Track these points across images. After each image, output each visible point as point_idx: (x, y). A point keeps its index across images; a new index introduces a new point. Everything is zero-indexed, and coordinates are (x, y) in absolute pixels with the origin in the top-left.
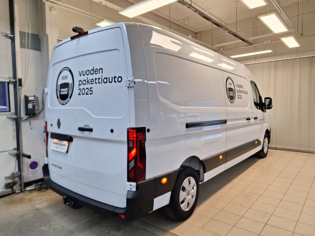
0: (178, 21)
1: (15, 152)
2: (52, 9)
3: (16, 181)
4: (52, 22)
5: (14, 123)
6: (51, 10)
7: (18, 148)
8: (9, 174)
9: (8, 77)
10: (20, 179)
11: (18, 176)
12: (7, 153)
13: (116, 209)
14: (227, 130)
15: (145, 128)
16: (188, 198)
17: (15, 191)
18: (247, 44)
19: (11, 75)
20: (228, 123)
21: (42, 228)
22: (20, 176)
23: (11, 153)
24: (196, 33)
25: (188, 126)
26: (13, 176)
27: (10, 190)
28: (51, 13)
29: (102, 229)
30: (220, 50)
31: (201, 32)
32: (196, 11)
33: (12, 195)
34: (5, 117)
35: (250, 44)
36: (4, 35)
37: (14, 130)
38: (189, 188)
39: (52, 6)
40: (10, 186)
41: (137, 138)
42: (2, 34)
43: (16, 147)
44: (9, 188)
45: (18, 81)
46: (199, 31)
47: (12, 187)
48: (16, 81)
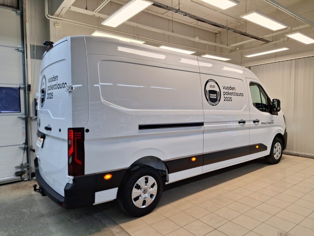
0: (191, 23)
1: (24, 146)
2: (56, 24)
3: (25, 171)
4: (56, 35)
5: (24, 122)
6: (55, 26)
7: (27, 143)
8: (19, 164)
9: (19, 83)
10: (28, 169)
11: (26, 167)
12: (18, 146)
13: (62, 198)
14: (203, 132)
15: (83, 128)
16: (143, 196)
17: (24, 178)
18: (264, 42)
19: (22, 82)
20: (205, 125)
21: (24, 210)
22: (28, 166)
23: (21, 147)
24: (216, 33)
25: (141, 127)
26: (22, 166)
27: (19, 177)
28: (55, 28)
29: (67, 216)
30: (236, 50)
31: (220, 32)
32: (186, 14)
33: (21, 182)
34: (17, 116)
35: (267, 42)
36: (16, 49)
37: (23, 128)
38: (146, 186)
39: (56, 22)
40: (19, 175)
41: (74, 137)
42: (14, 49)
43: (24, 142)
44: (18, 176)
45: (27, 87)
46: (218, 31)
47: (21, 175)
48: (25, 87)
